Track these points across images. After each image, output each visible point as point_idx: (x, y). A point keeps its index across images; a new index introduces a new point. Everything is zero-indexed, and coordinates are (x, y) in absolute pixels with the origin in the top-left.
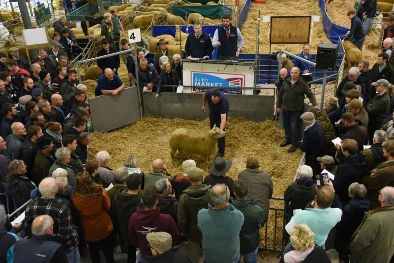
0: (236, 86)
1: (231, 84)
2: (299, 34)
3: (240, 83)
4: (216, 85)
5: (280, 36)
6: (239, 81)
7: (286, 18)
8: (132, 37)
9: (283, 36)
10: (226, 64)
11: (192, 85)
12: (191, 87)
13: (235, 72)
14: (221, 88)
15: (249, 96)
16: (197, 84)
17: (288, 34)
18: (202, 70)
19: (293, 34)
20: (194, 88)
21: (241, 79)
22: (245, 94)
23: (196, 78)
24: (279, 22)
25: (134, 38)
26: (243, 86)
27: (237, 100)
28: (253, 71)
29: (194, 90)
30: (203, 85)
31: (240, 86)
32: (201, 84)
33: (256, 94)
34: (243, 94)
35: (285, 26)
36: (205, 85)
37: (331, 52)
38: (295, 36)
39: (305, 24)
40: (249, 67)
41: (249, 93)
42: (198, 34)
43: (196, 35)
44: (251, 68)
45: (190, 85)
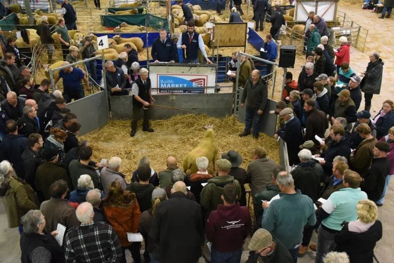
0: (199, 86)
1: (194, 85)
2: (237, 39)
3: (203, 83)
4: (181, 86)
5: (221, 41)
6: (202, 82)
7: (226, 25)
8: (101, 43)
9: (224, 41)
10: (190, 66)
11: (159, 87)
12: (157, 89)
13: (198, 73)
14: (186, 88)
15: (211, 95)
16: (163, 86)
17: (228, 39)
18: (168, 72)
19: (232, 39)
20: (160, 90)
21: (204, 79)
22: (207, 93)
23: (162, 81)
24: (221, 28)
25: (102, 44)
26: (206, 86)
27: (200, 98)
28: (215, 71)
29: (160, 92)
30: (169, 86)
31: (203, 86)
32: (167, 85)
33: (217, 92)
34: (205, 93)
35: (226, 32)
36: (171, 86)
37: (292, 52)
38: (234, 41)
39: (242, 30)
40: (212, 68)
41: (212, 91)
42: (163, 38)
43: (162, 40)
44: (212, 69)
45: (156, 87)
